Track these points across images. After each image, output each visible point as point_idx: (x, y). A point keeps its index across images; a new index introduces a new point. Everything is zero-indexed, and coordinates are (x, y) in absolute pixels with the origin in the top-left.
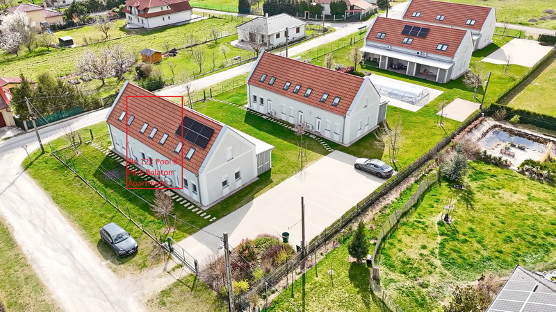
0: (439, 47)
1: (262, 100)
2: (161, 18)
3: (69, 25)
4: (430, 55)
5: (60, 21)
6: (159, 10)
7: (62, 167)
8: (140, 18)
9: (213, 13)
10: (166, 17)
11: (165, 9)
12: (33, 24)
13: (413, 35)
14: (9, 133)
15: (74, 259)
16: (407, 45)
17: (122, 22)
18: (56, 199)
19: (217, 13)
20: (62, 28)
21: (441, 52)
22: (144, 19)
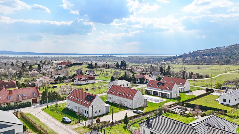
0: (167, 88)
1: (111, 98)
2: (85, 81)
3: (56, 83)
4: (165, 90)
5: (53, 82)
6: (85, 79)
7: (52, 110)
8: (78, 81)
9: (102, 81)
10: (87, 81)
11: (87, 79)
12: (46, 82)
13: (160, 85)
14: (38, 104)
15: (55, 124)
16: (158, 88)
17: (72, 83)
18: (50, 115)
19: (103, 81)
20: (53, 84)
21: (168, 89)
22: (80, 82)
